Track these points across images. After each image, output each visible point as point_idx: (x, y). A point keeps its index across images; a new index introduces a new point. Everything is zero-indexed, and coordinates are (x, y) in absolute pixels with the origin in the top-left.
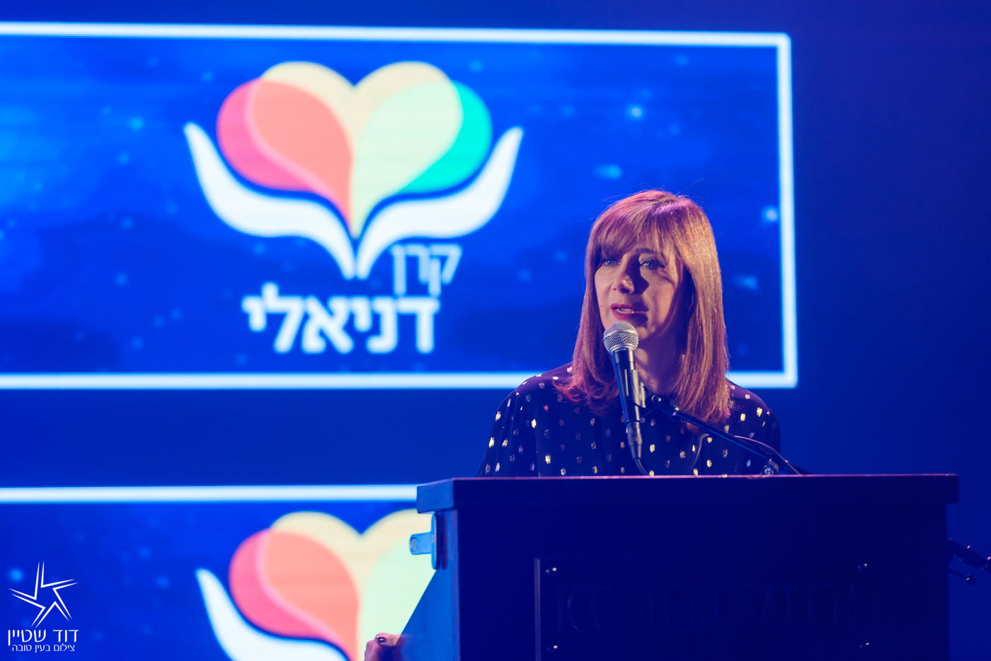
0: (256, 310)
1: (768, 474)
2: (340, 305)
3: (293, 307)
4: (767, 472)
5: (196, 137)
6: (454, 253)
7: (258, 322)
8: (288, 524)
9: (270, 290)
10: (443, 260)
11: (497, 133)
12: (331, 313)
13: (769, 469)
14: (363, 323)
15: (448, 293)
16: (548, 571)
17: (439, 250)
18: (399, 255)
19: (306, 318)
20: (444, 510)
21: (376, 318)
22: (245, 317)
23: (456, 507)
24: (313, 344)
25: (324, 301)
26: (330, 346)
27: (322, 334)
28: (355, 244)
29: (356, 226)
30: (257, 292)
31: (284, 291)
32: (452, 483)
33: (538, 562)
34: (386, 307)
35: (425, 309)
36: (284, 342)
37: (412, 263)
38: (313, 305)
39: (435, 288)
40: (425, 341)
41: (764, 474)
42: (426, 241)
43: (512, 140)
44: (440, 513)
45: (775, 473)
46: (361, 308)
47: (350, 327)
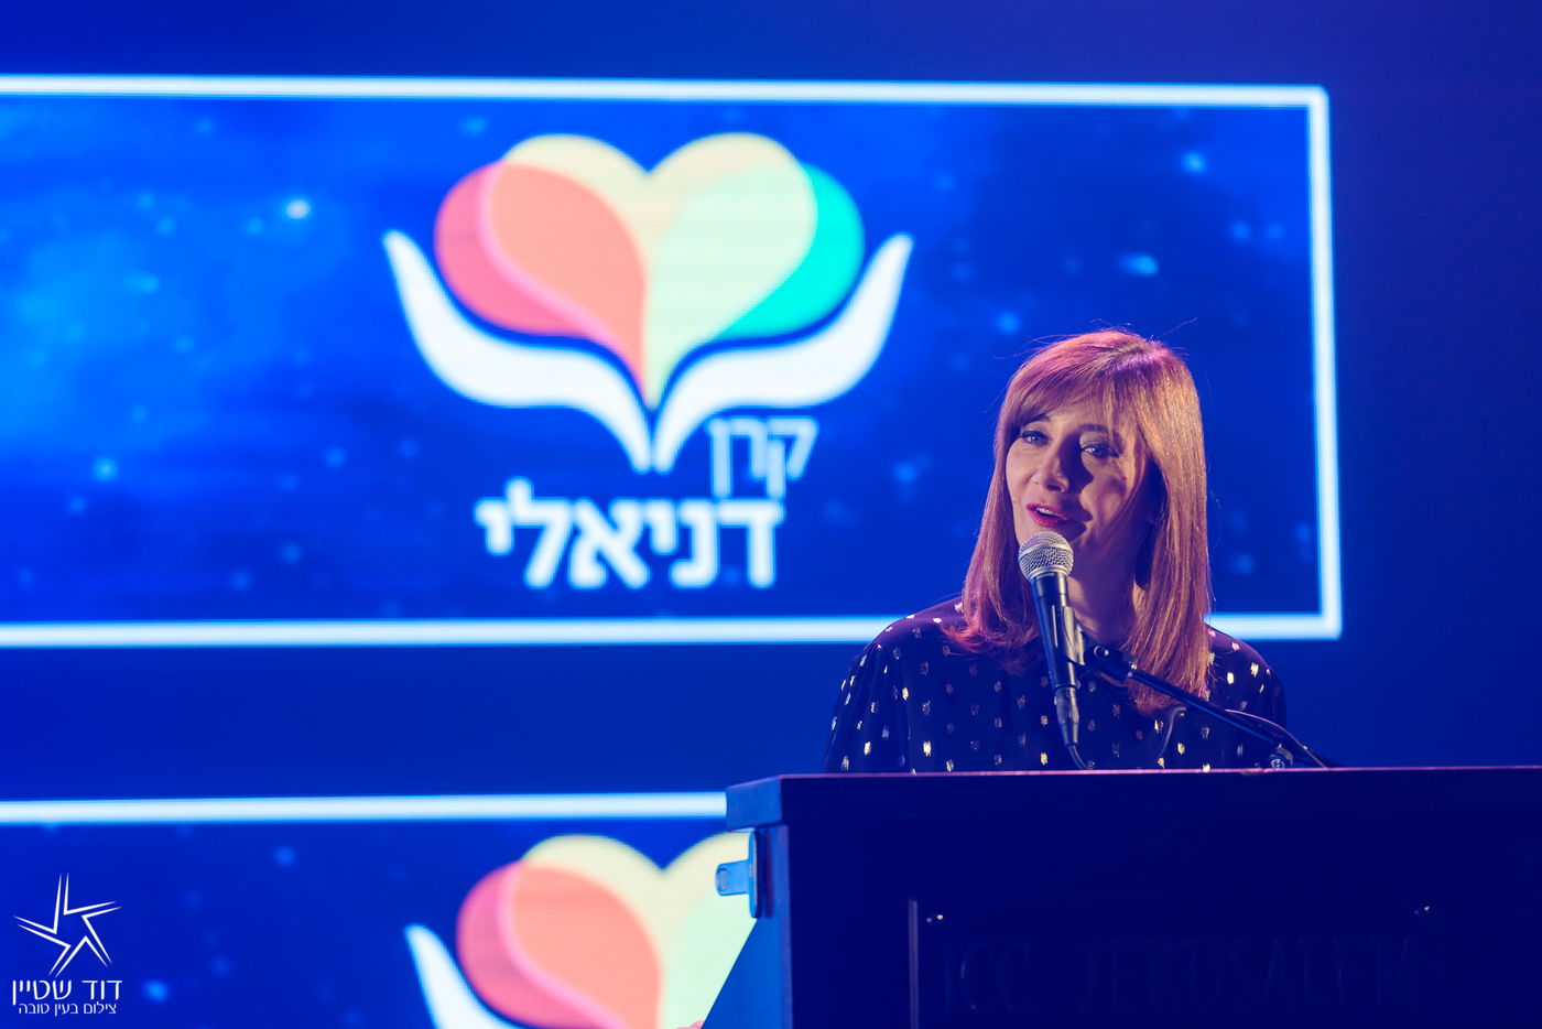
0: (498, 520)
1: (1277, 766)
2: (628, 513)
3: (555, 516)
4: (1276, 764)
5: (402, 252)
6: (806, 431)
7: (499, 541)
8: (549, 855)
9: (519, 490)
10: (789, 442)
11: (872, 244)
12: (614, 525)
13: (1278, 761)
14: (665, 541)
15: (795, 494)
16: (929, 920)
17: (782, 426)
18: (721, 434)
19: (575, 533)
20: (767, 826)
21: (685, 534)
22: (480, 533)
23: (785, 820)
24: (586, 574)
25: (604, 507)
26: (613, 577)
27: (601, 558)
28: (652, 418)
29: (653, 388)
30: (498, 492)
31: (542, 492)
32: (779, 783)
33: (914, 905)
34: (702, 517)
35: (761, 519)
36: (540, 572)
37: (741, 449)
38: (586, 513)
39: (776, 486)
40: (761, 568)
41: (1271, 767)
42: (763, 413)
43: (896, 254)
44: (762, 831)
45: (1288, 766)
46: (661, 517)
47: (644, 548)
